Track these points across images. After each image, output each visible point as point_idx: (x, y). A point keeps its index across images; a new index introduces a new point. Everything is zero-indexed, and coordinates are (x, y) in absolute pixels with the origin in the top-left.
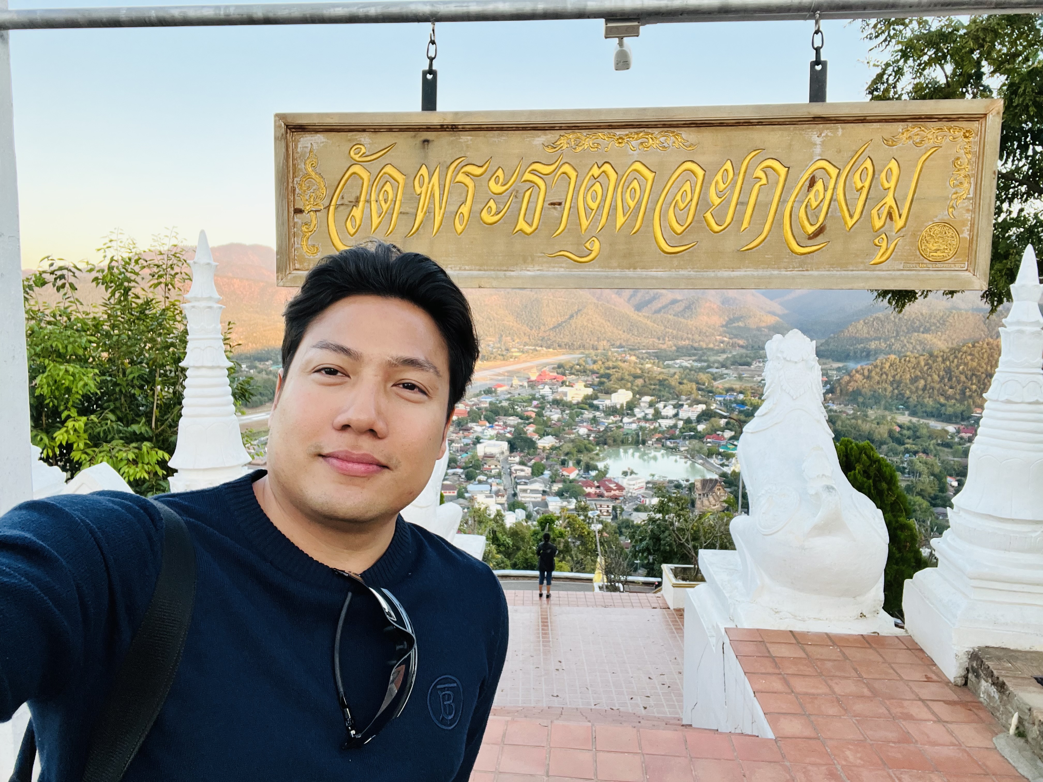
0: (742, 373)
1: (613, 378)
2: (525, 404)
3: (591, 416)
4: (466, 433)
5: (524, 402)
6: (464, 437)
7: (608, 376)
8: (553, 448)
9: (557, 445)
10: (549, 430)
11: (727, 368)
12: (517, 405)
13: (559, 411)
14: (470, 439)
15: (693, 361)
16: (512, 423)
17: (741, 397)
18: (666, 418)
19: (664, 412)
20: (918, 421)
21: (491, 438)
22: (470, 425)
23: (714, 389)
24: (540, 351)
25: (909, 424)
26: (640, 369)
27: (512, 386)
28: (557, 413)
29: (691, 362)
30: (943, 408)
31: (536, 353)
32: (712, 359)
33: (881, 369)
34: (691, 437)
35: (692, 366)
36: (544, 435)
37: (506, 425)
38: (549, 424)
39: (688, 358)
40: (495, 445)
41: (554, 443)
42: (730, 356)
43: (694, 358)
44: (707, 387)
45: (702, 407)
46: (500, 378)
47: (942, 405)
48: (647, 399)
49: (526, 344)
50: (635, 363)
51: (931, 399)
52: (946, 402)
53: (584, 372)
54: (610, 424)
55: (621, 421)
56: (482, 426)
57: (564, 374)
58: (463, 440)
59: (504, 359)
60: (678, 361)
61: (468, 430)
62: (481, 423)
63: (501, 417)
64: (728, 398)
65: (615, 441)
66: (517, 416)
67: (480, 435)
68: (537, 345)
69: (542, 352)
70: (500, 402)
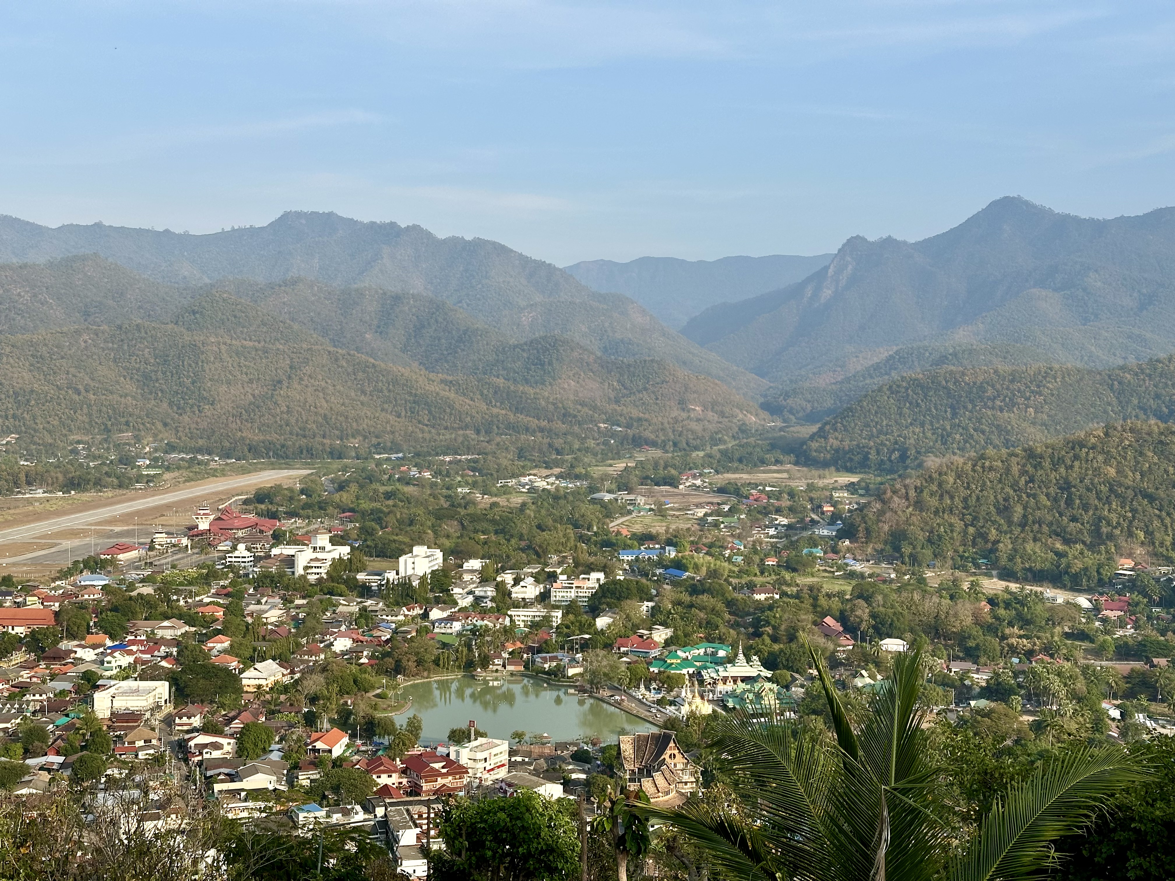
0: (663, 499)
1: (391, 520)
2: (194, 589)
3: (354, 608)
4: (56, 667)
5: (190, 583)
6: (53, 677)
7: (378, 517)
8: (279, 688)
9: (286, 680)
10: (263, 646)
11: (630, 491)
12: (177, 592)
13: (277, 600)
14: (70, 679)
15: (557, 477)
16: (168, 634)
17: (672, 553)
18: (525, 604)
19: (517, 593)
20: (1022, 589)
21: (125, 674)
22: (65, 645)
23: (613, 537)
24: (207, 464)
25: (1007, 596)
26: (448, 497)
27: (151, 548)
28: (274, 606)
29: (552, 480)
30: (1063, 560)
31: (196, 468)
32: (597, 471)
33: (940, 485)
34: (584, 646)
35: (557, 488)
36: (252, 660)
37: (154, 642)
38: (262, 631)
39: (545, 472)
40: (137, 691)
41: (279, 677)
42: (631, 464)
43: (557, 471)
44: (596, 534)
45: (597, 578)
46: (117, 529)
47: (1060, 555)
48: (475, 564)
49: (171, 448)
50: (433, 485)
51: (1039, 544)
52: (1066, 548)
53: (322, 507)
54: (400, 624)
55: (425, 616)
56: (94, 647)
57: (273, 516)
58: (51, 684)
59: (120, 486)
60: (525, 480)
61: (60, 657)
62: (91, 639)
63: (140, 623)
64: (644, 555)
65: (419, 663)
66: (180, 617)
67: (94, 668)
68: (200, 451)
69: (213, 465)
70: (131, 587)
